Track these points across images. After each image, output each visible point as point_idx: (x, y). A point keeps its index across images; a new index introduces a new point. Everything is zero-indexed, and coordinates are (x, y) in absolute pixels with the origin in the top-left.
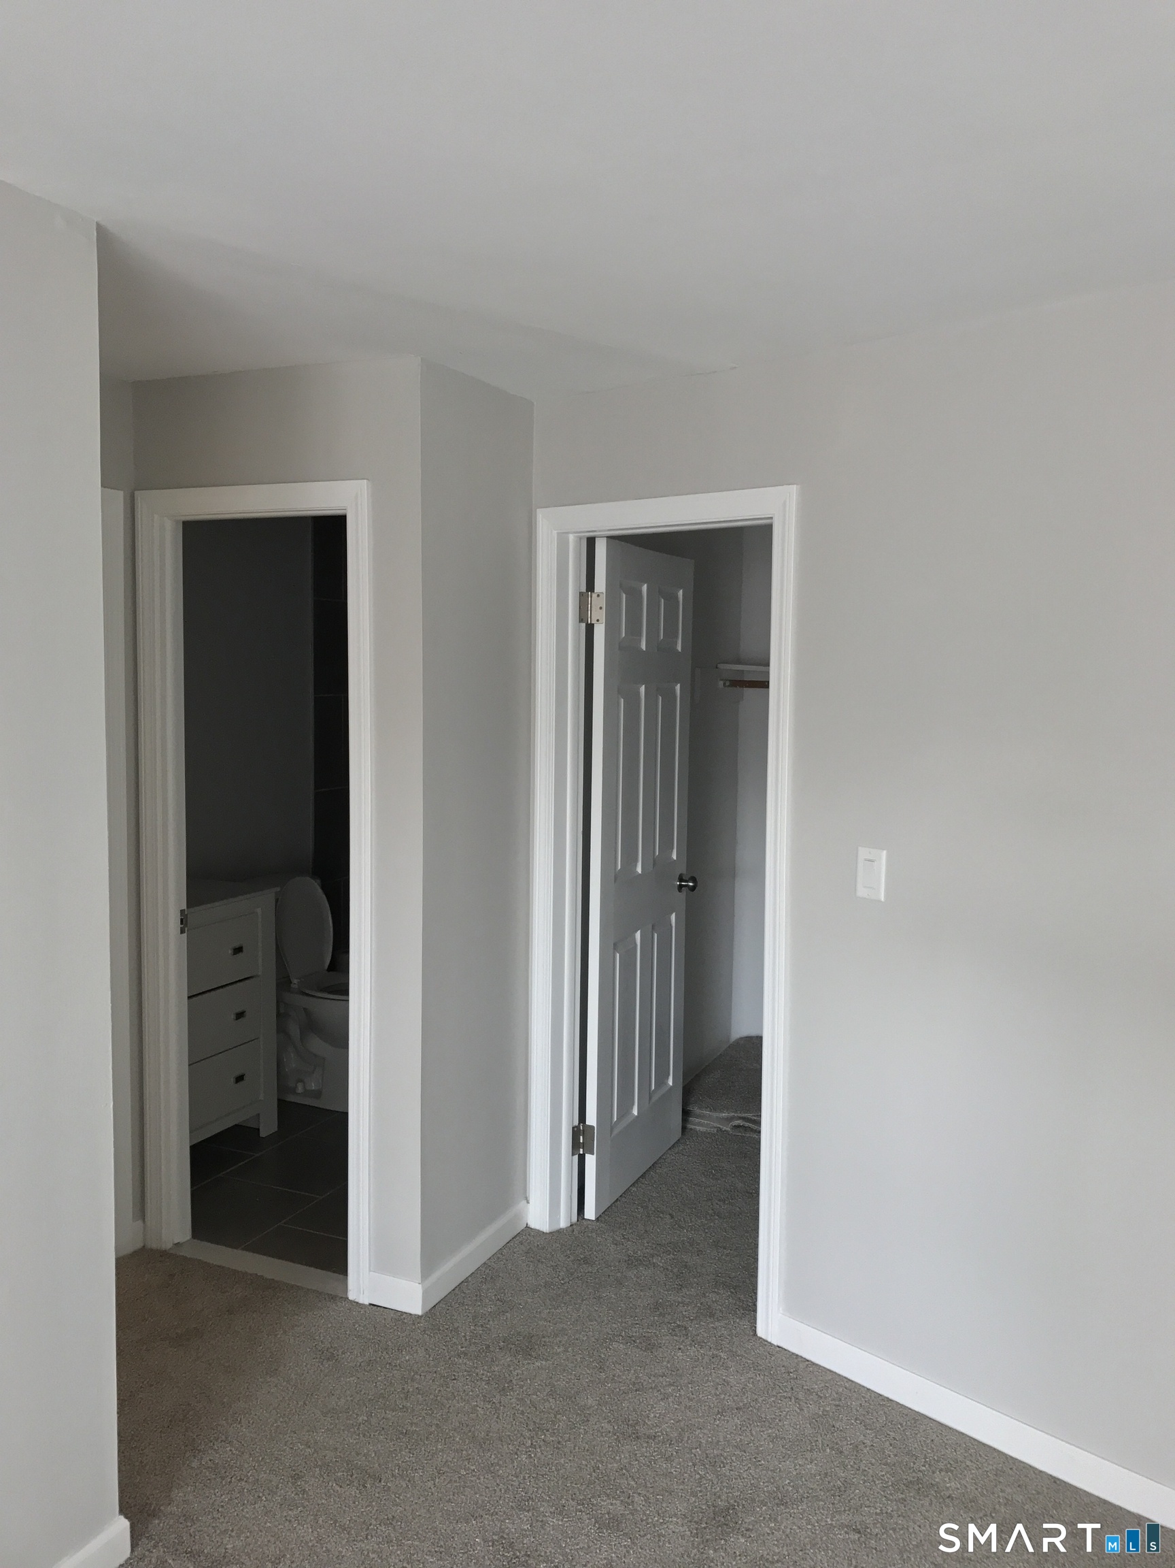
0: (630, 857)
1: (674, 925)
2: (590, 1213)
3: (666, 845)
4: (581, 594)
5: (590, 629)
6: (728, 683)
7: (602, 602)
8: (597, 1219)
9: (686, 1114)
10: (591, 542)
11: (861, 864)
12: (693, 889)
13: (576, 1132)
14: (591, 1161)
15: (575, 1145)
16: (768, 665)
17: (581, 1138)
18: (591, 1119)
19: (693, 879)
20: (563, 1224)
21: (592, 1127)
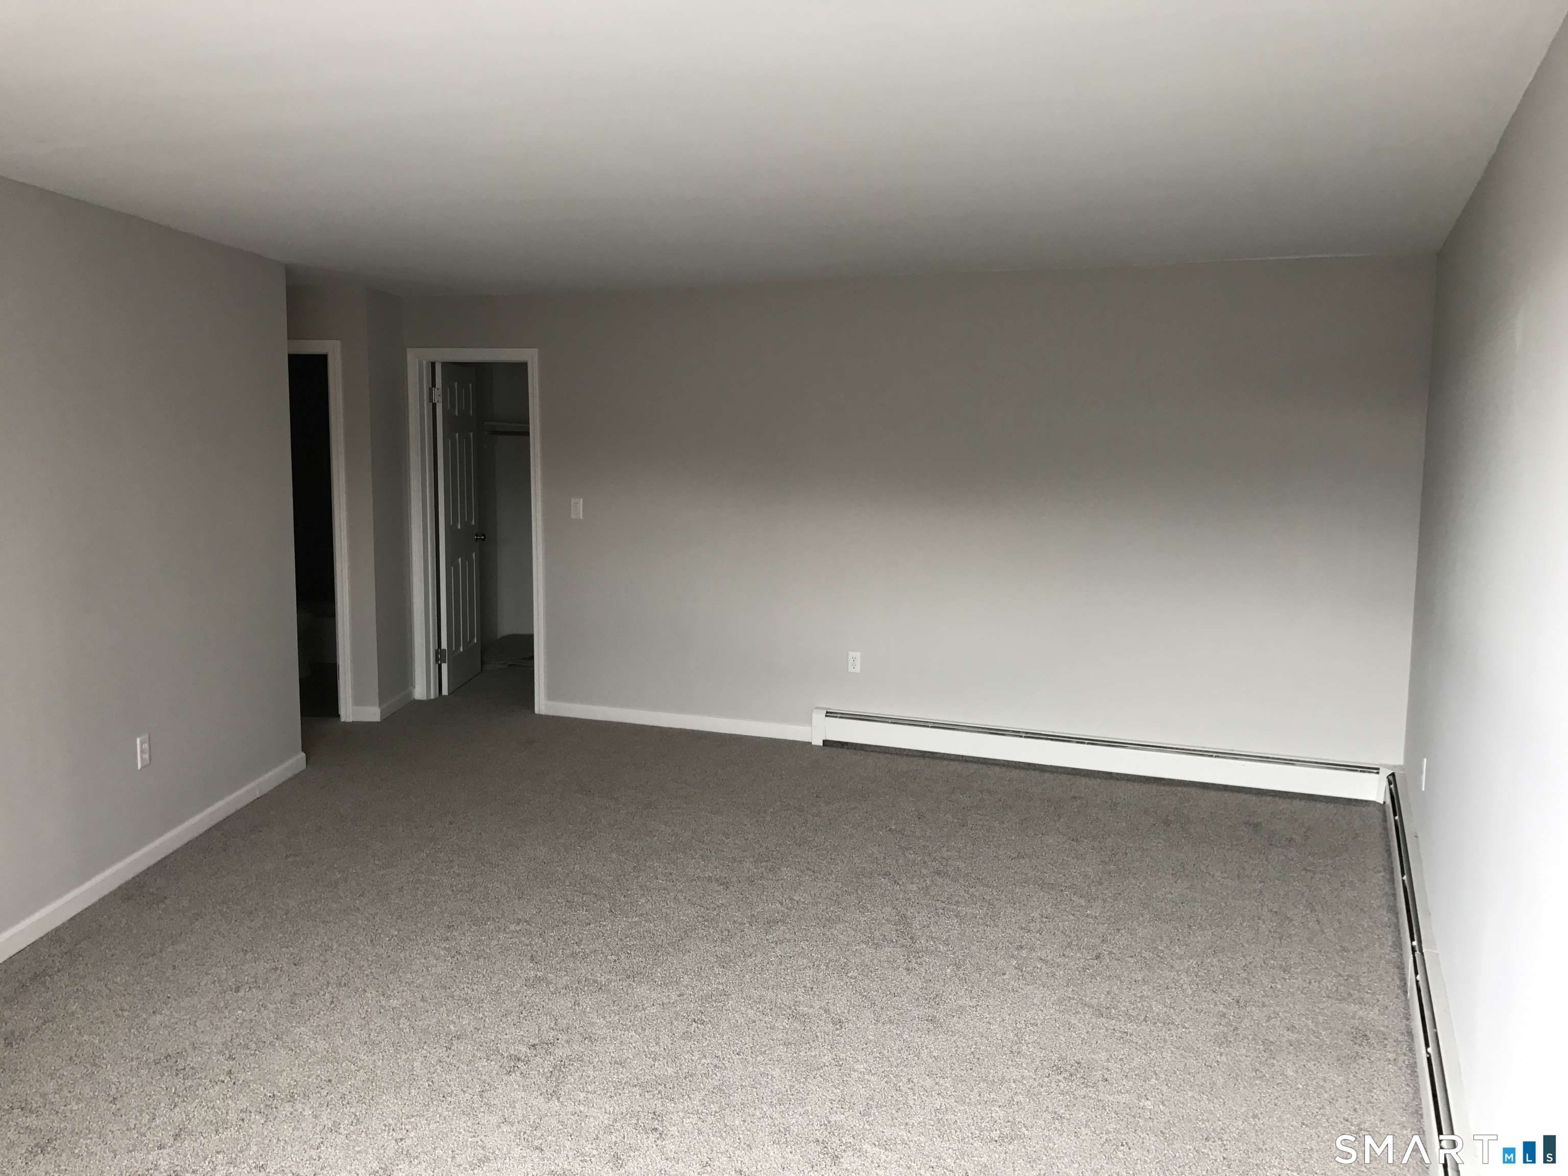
0: (455, 521)
1: (474, 559)
2: (445, 692)
3: (470, 518)
4: (430, 389)
5: (434, 406)
6: (490, 433)
7: (440, 392)
8: (449, 694)
9: (483, 663)
10: (433, 364)
11: (572, 505)
12: (484, 540)
13: (437, 653)
14: (445, 667)
15: (437, 660)
16: (529, 423)
17: (439, 656)
18: (444, 645)
19: (484, 536)
20: (432, 697)
21: (445, 650)
